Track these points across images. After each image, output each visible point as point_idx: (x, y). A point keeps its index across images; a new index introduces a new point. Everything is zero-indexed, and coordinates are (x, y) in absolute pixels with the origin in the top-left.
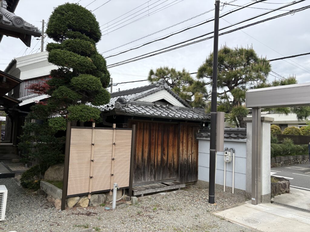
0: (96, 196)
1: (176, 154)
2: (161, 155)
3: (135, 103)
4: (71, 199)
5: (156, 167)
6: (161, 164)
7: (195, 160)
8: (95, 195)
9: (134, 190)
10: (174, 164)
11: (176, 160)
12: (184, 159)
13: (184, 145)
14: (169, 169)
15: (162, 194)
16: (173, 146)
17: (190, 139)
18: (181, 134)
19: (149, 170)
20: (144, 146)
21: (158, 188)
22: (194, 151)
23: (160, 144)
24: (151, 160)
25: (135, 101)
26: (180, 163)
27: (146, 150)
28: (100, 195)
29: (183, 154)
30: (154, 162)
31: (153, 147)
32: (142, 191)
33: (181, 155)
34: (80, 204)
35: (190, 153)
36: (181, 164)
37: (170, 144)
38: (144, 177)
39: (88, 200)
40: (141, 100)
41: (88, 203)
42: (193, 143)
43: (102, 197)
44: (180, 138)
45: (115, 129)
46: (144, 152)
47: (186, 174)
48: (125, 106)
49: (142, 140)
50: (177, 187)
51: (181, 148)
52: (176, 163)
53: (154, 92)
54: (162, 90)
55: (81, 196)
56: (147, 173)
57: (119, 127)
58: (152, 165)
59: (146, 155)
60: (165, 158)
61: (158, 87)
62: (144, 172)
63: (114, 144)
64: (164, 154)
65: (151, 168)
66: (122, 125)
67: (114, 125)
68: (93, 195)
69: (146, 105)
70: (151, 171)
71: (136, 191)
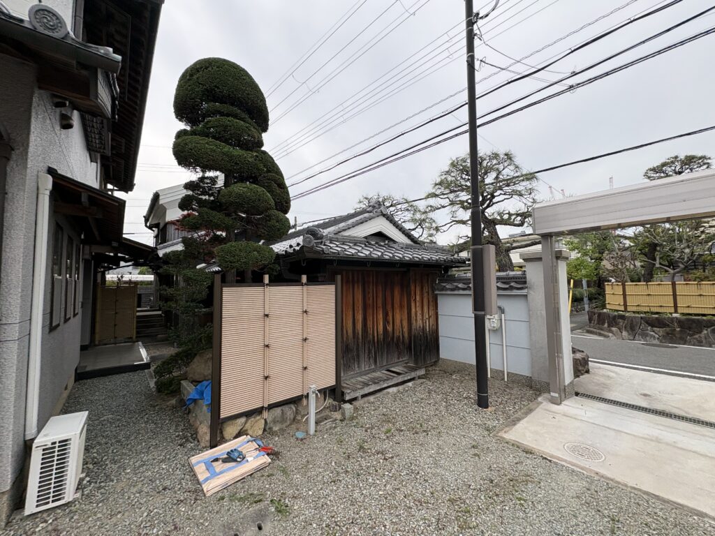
0: (278, 411)
1: (406, 321)
2: (383, 324)
3: (337, 238)
4: (230, 422)
5: (376, 344)
6: (384, 339)
7: (434, 327)
8: (276, 409)
9: (345, 391)
10: (403, 337)
11: (406, 330)
12: (418, 326)
13: (418, 304)
14: (397, 345)
15: (390, 390)
16: (401, 307)
17: (425, 295)
18: (413, 288)
19: (367, 351)
20: (356, 311)
21: (384, 380)
22: (432, 313)
23: (381, 305)
24: (367, 335)
25: (336, 236)
26: (413, 333)
27: (360, 317)
28: (286, 408)
29: (416, 320)
30: (374, 337)
31: (370, 311)
32: (359, 391)
33: (414, 322)
34: (247, 430)
35: (427, 317)
36: (414, 336)
37: (397, 305)
38: (358, 364)
39: (263, 421)
40: (346, 233)
41: (263, 426)
42: (431, 300)
43: (289, 411)
44: (410, 294)
45: (305, 284)
46: (356, 321)
47: (422, 352)
48: (322, 242)
49: (351, 302)
50: (413, 375)
51: (413, 310)
52: (406, 335)
53: (365, 221)
54: (378, 216)
55: (248, 414)
56: (363, 357)
57: (313, 281)
58: (369, 342)
59: (359, 326)
60: (390, 328)
61: (371, 212)
62: (358, 356)
63: (306, 312)
64: (388, 322)
65: (369, 347)
66: (317, 277)
67: (304, 278)
68: (271, 411)
69: (356, 242)
70: (370, 352)
71: (349, 391)
